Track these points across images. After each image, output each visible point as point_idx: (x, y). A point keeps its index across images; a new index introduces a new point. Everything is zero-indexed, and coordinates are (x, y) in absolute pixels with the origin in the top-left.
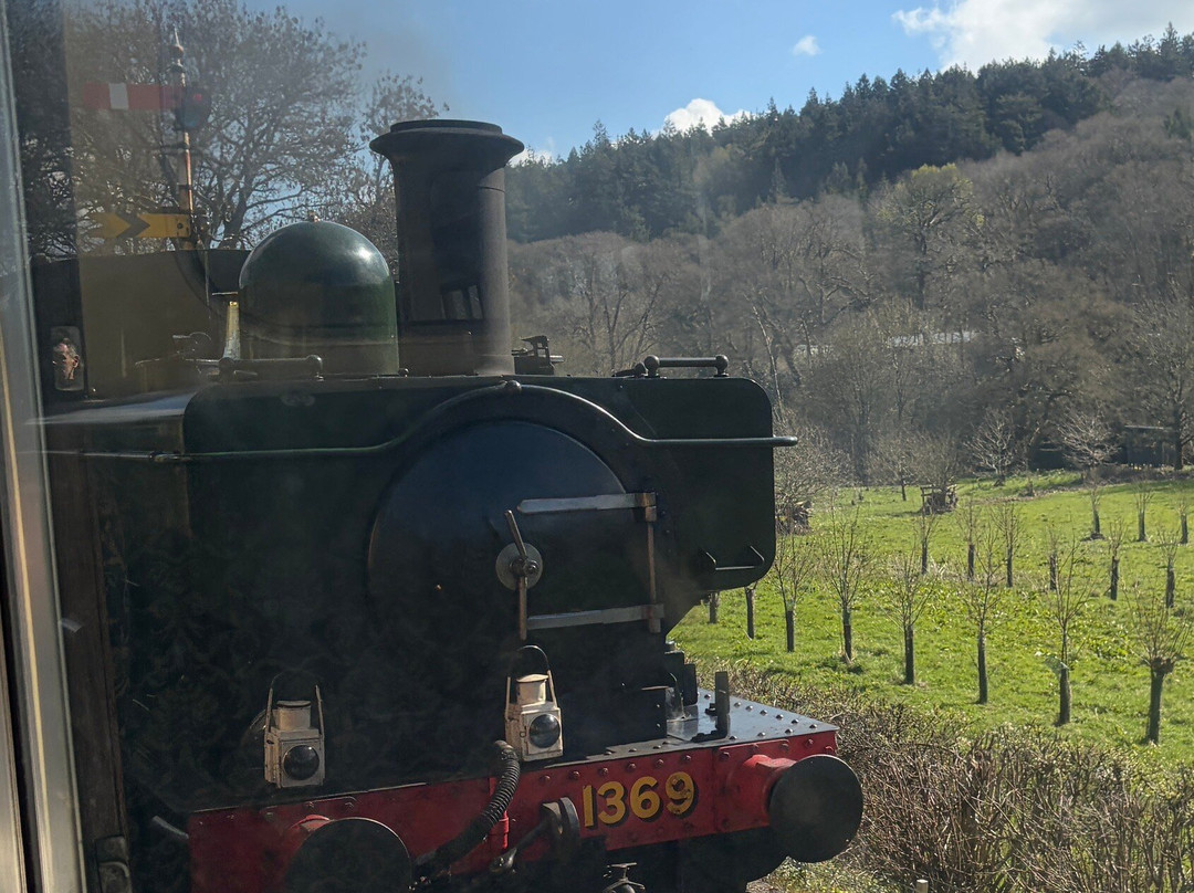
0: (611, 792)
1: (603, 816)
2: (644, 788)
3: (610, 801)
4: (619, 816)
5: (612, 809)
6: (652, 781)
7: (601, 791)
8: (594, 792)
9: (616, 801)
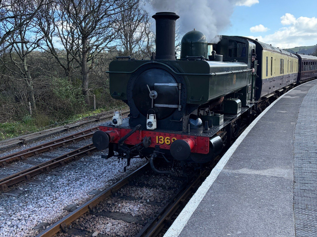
0: (161, 138)
1: (160, 142)
2: (167, 139)
3: (161, 140)
4: (162, 143)
5: (161, 141)
6: (169, 138)
7: (160, 137)
8: (158, 137)
9: (162, 140)
